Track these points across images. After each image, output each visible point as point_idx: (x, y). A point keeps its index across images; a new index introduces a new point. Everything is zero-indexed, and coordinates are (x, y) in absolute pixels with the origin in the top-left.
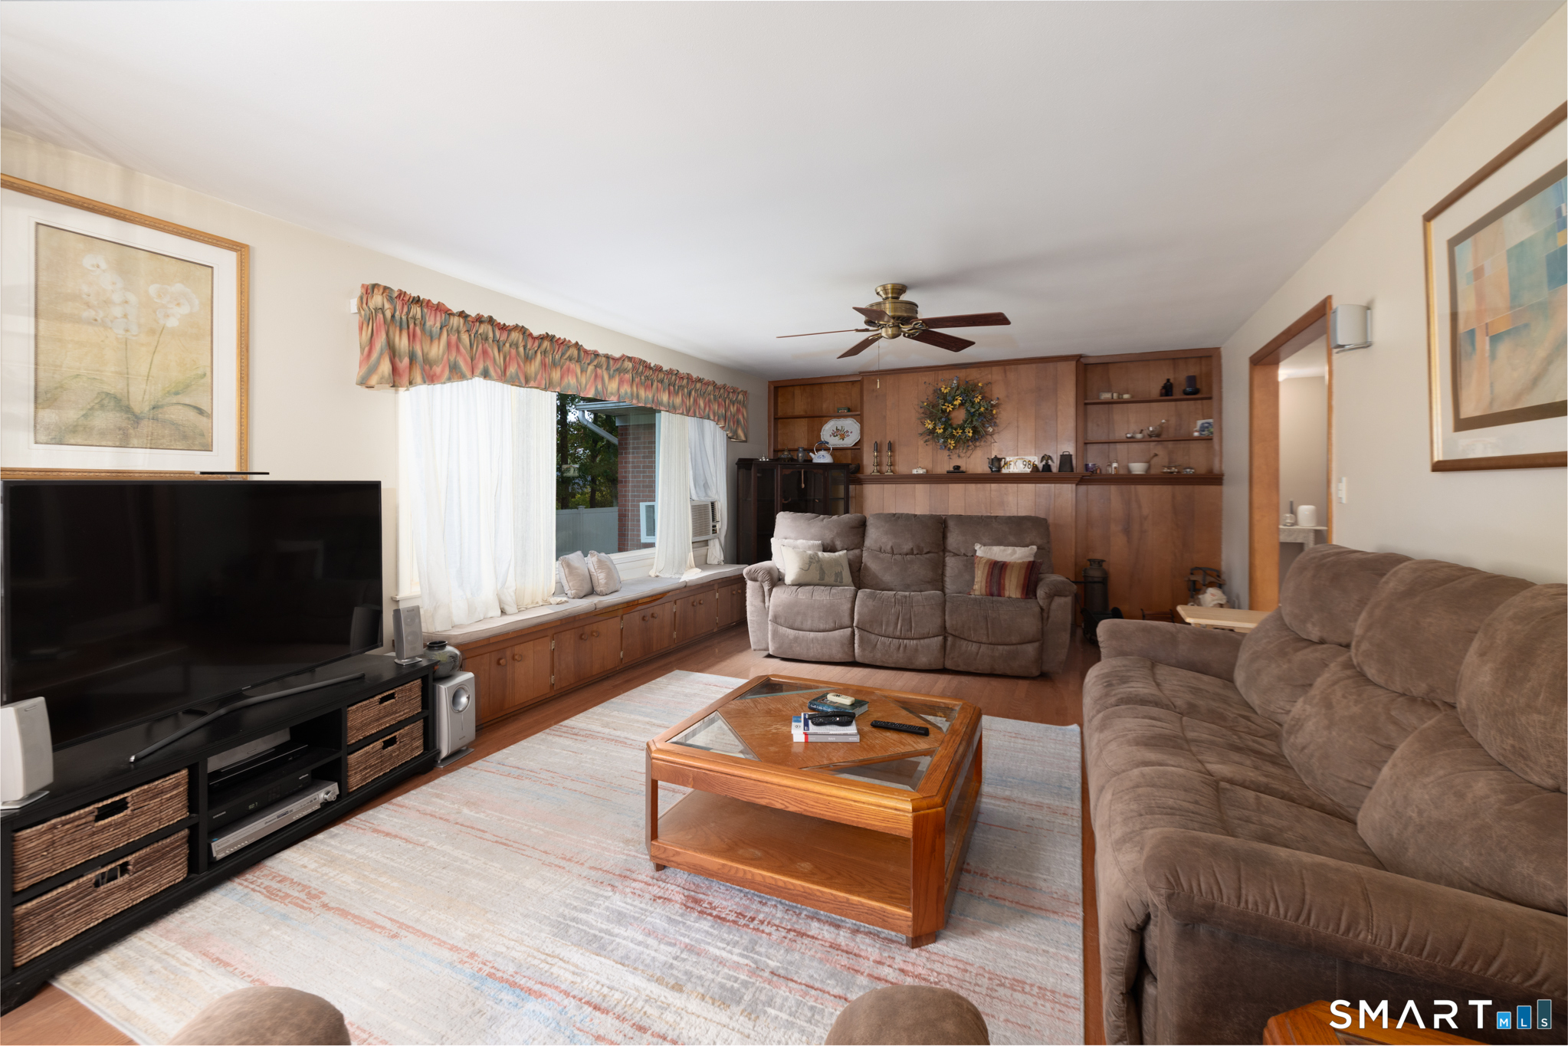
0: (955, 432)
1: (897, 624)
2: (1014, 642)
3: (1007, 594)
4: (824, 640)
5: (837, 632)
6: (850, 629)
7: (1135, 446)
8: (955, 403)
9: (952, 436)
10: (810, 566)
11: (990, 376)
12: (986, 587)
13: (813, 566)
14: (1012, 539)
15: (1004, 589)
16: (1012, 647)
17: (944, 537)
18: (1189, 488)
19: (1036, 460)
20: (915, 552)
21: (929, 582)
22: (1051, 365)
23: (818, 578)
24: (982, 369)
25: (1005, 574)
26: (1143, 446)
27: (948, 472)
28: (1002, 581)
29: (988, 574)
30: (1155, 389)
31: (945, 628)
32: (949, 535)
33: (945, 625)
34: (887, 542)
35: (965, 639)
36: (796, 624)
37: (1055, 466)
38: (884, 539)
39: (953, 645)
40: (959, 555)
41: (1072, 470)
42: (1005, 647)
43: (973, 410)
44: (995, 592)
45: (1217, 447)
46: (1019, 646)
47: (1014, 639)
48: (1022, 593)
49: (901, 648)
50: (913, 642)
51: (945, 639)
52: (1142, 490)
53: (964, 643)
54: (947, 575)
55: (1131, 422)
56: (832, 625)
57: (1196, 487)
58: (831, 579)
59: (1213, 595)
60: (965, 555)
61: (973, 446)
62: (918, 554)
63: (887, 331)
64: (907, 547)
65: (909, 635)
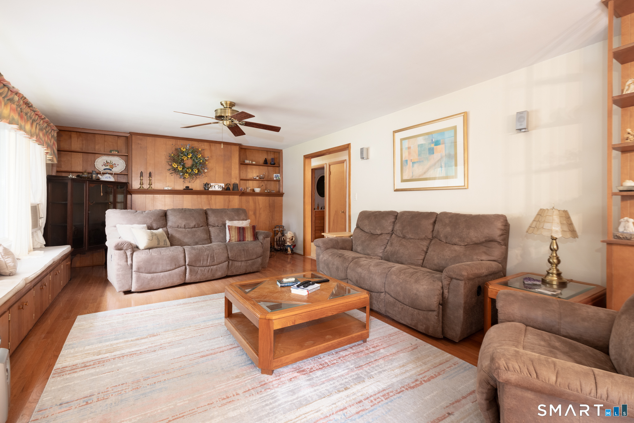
0: (188, 170)
1: (207, 260)
2: (254, 258)
3: (247, 239)
4: (170, 275)
5: (177, 270)
6: (184, 267)
7: (255, 182)
8: (189, 156)
9: (187, 172)
10: (152, 237)
11: (203, 146)
12: (238, 238)
13: (154, 237)
14: (236, 218)
15: (245, 238)
16: (253, 260)
17: (207, 219)
18: (274, 198)
19: (223, 185)
20: (196, 227)
21: (206, 240)
22: (229, 147)
23: (157, 244)
24: (200, 142)
25: (245, 232)
26: (258, 182)
27: (184, 189)
28: (245, 235)
29: (238, 232)
30: (262, 161)
31: (229, 257)
32: (209, 218)
33: (228, 256)
34: (182, 223)
35: (236, 261)
36: (152, 270)
37: (231, 187)
38: (180, 221)
39: (232, 264)
40: (215, 227)
41: (238, 190)
42: (251, 261)
43: (197, 161)
44: (242, 239)
45: (281, 183)
46: (255, 260)
47: (254, 257)
48: (253, 238)
49: (210, 271)
50: (215, 267)
51: (229, 263)
52: (260, 198)
53: (236, 262)
54: (212, 236)
55: (254, 173)
56: (174, 267)
57: (275, 197)
58: (162, 244)
59: (290, 233)
60: (217, 226)
61: (195, 178)
62: (197, 227)
63: (227, 123)
64: (192, 225)
65: (213, 263)
